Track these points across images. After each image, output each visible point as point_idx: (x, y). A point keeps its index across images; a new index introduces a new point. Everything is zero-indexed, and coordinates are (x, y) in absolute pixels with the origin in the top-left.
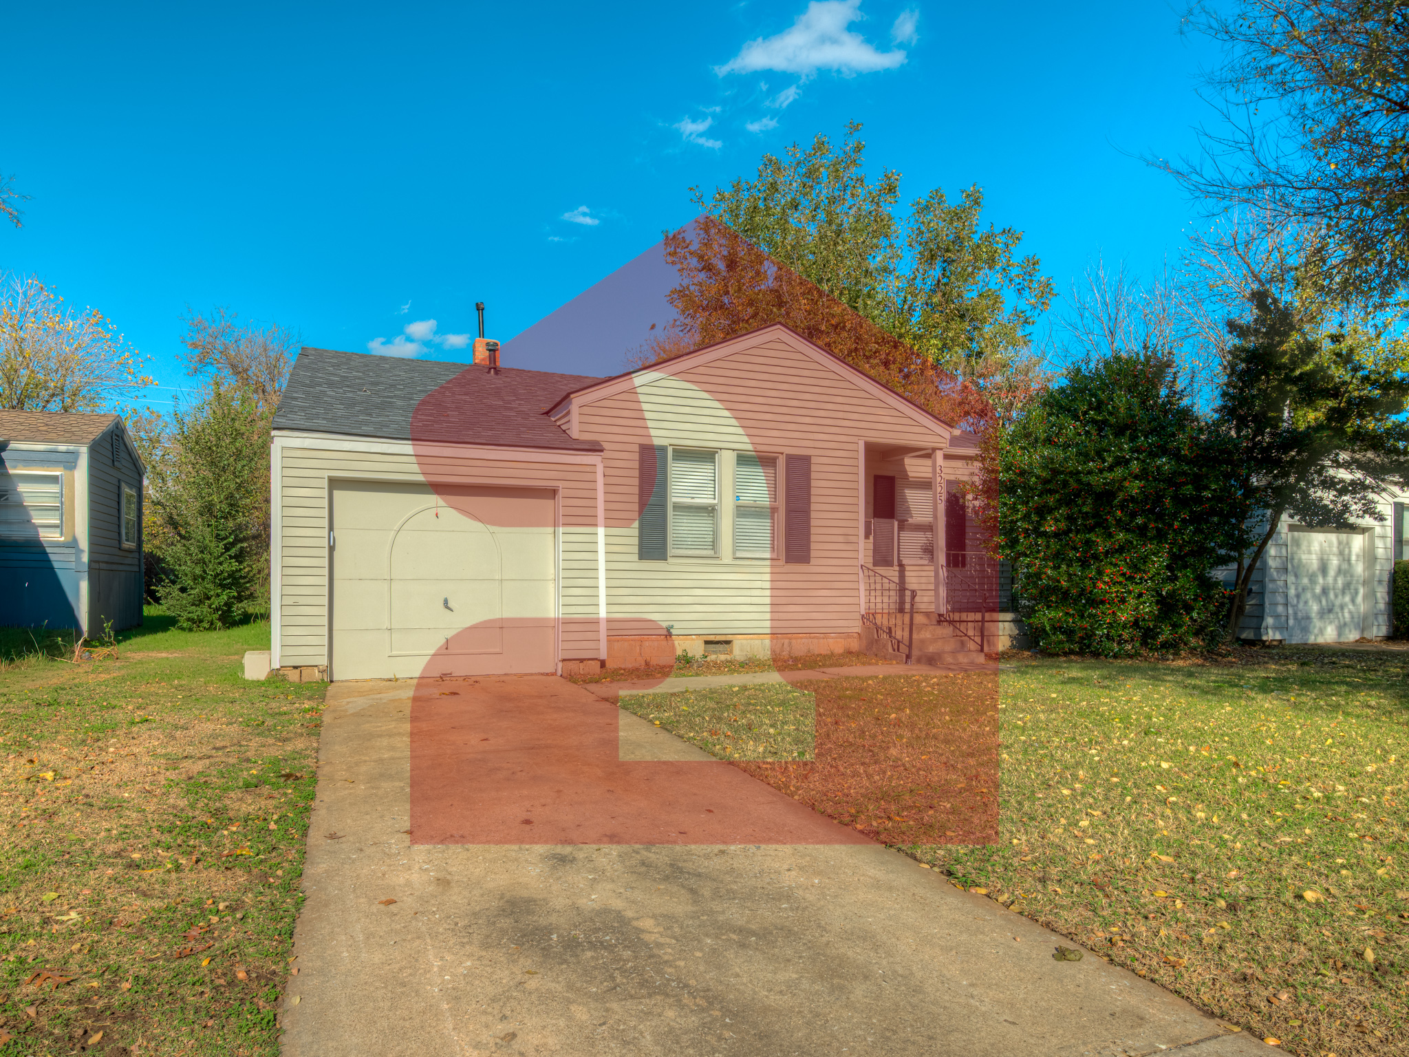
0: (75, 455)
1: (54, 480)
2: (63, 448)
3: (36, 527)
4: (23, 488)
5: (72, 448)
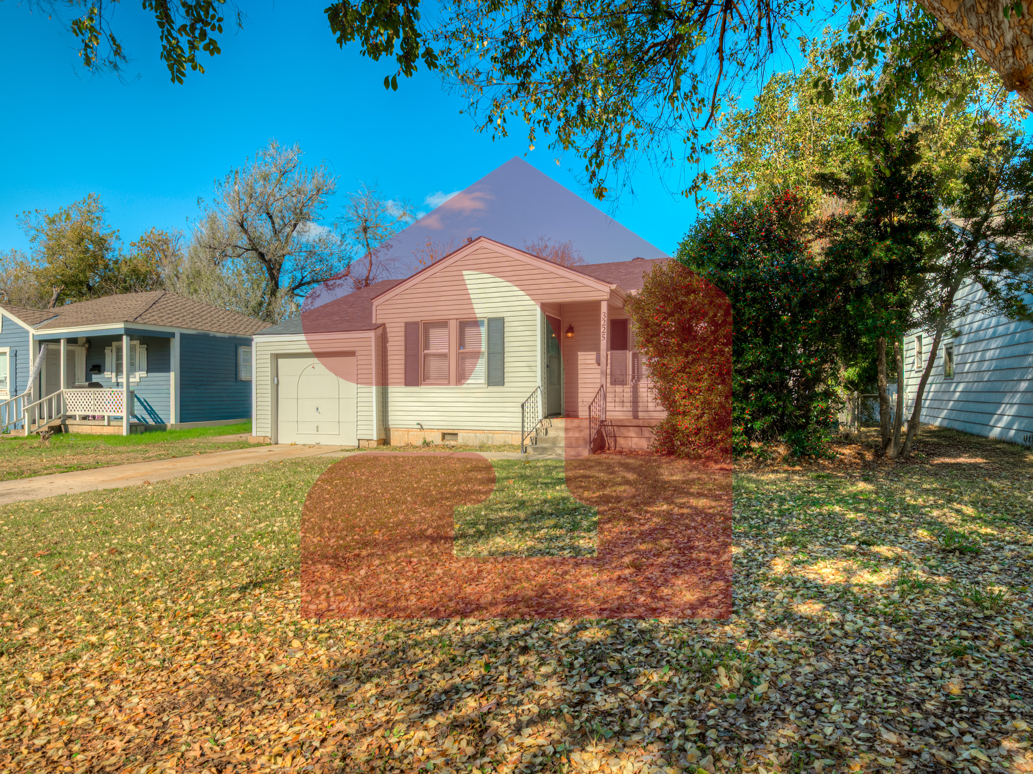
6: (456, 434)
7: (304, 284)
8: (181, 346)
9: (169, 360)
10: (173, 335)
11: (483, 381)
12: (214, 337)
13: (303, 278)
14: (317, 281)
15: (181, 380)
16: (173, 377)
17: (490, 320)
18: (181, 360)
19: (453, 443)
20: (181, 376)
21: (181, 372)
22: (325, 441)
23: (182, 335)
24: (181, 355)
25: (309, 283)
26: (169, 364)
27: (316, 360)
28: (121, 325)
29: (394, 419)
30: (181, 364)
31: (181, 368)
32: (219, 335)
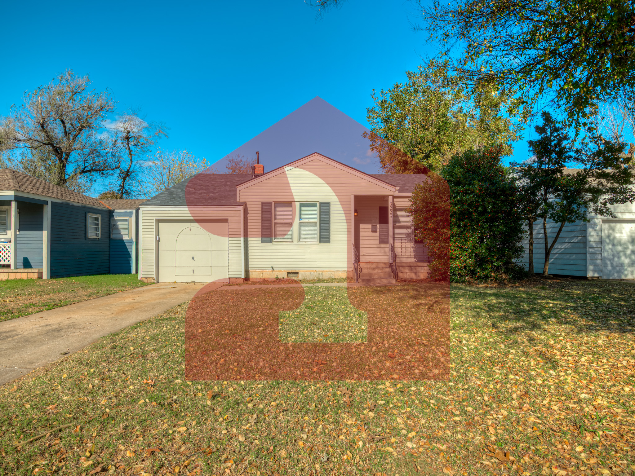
0: (131, 213)
1: (126, 220)
2: (128, 211)
3: (122, 235)
4: (119, 223)
5: (131, 211)
6: (298, 273)
7: (86, 172)
8: (52, 212)
9: (43, 221)
10: (46, 203)
11: (316, 240)
12: (73, 205)
13: (85, 167)
14: (96, 170)
15: (51, 237)
16: (45, 234)
17: (321, 203)
18: (51, 222)
19: (295, 278)
20: (51, 234)
21: (51, 231)
22: (199, 279)
23: (52, 203)
24: (52, 218)
25: (89, 171)
26: (42, 224)
27: (196, 225)
28: (12, 193)
29: (252, 264)
30: (51, 225)
31: (51, 228)
32: (75, 204)
